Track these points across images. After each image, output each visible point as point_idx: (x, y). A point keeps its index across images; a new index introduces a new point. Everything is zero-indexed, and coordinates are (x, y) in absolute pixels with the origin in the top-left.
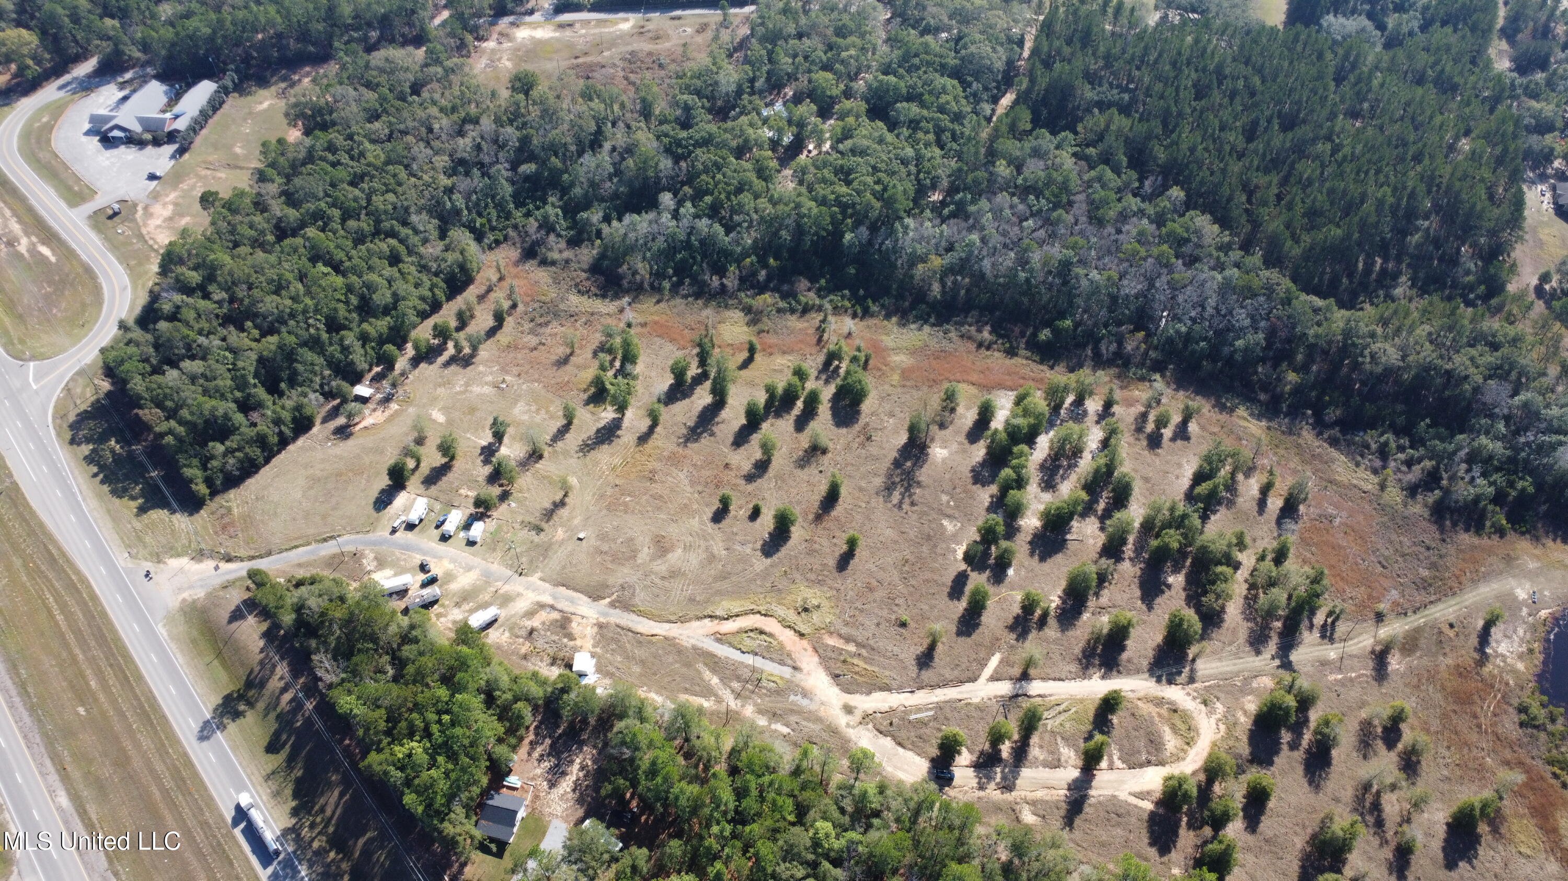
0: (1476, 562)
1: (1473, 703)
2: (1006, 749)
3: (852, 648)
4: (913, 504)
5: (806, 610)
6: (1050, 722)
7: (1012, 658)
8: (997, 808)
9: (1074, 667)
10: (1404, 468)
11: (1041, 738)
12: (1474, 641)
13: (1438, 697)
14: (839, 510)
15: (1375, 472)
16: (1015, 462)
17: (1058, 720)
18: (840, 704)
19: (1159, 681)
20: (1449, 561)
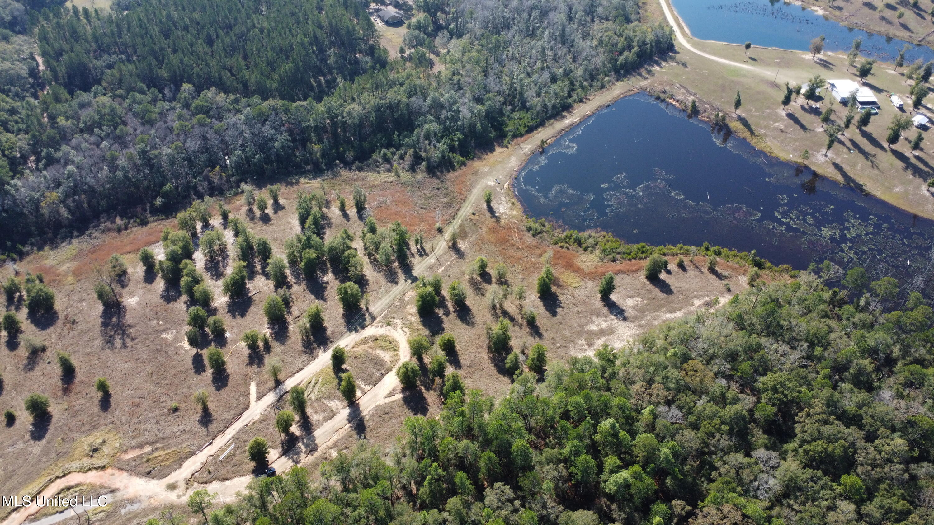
0: (463, 182)
1: (508, 241)
2: (295, 429)
3: (148, 449)
4: (133, 339)
5: (95, 450)
6: (310, 396)
7: (263, 379)
8: (315, 465)
9: (304, 358)
10: (401, 161)
11: (313, 408)
12: (488, 215)
13: (492, 248)
14: (79, 376)
15: (389, 171)
16: (185, 272)
17: (316, 391)
18: (164, 487)
19: (357, 331)
20: (452, 188)
